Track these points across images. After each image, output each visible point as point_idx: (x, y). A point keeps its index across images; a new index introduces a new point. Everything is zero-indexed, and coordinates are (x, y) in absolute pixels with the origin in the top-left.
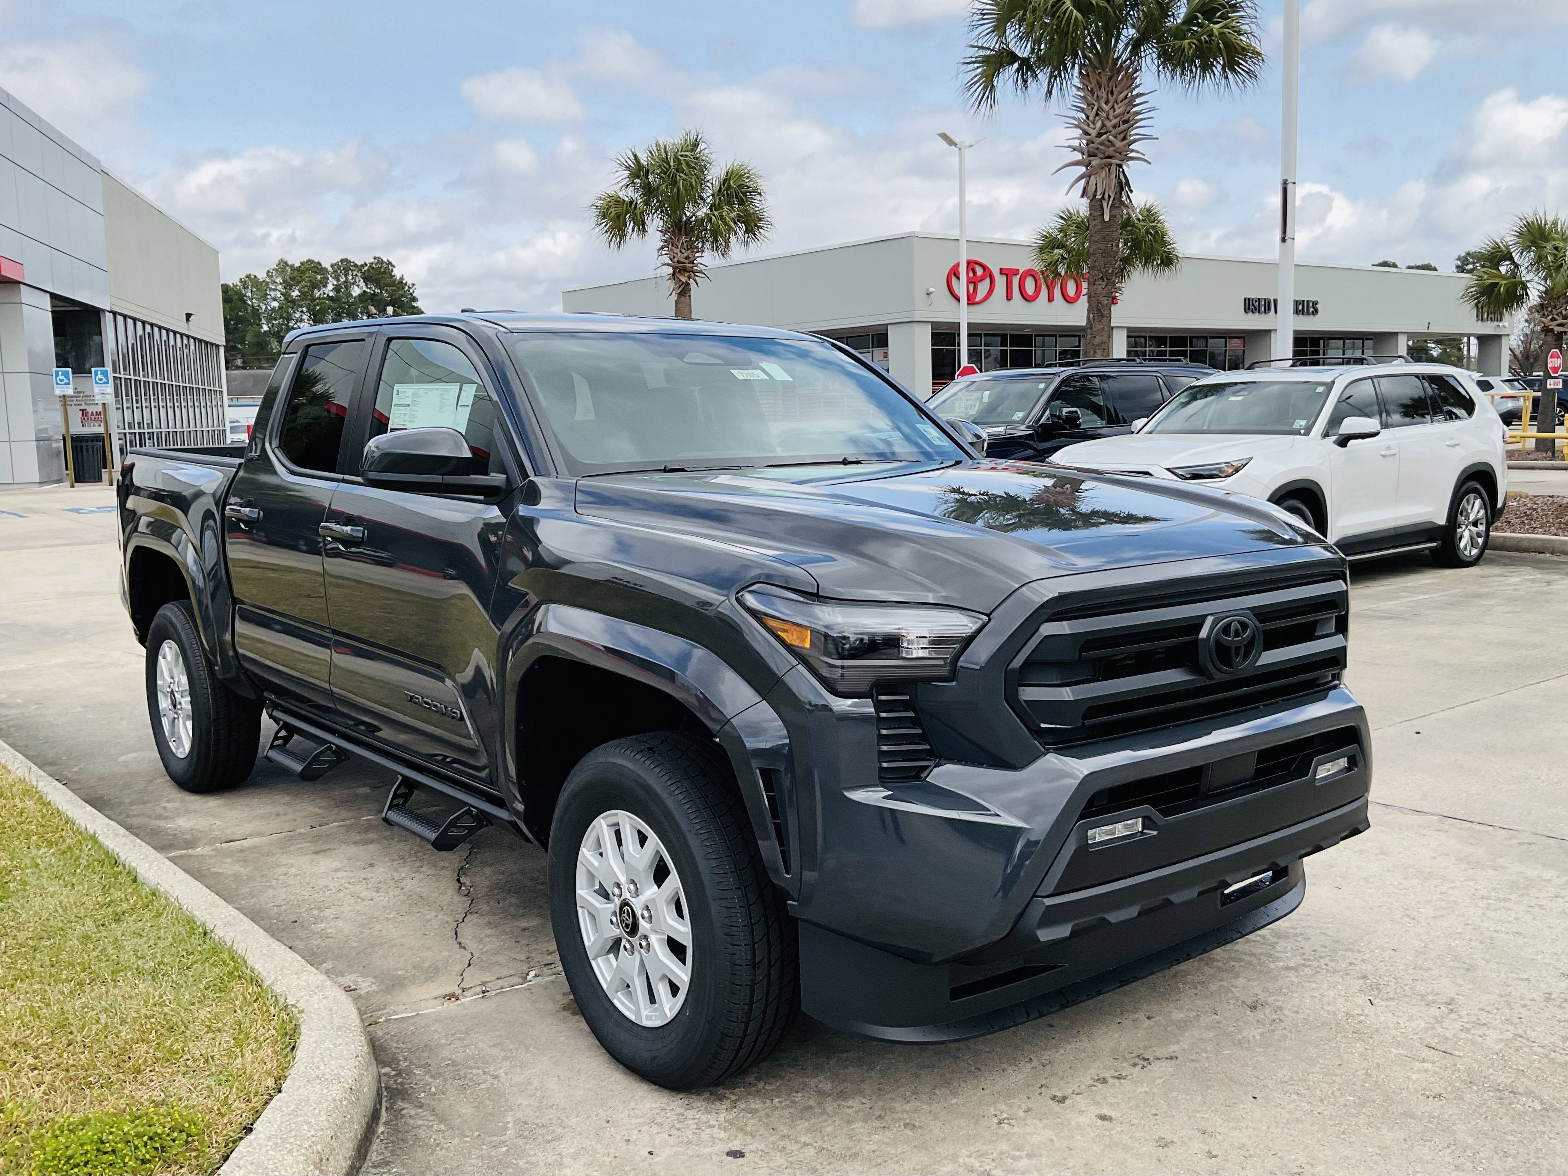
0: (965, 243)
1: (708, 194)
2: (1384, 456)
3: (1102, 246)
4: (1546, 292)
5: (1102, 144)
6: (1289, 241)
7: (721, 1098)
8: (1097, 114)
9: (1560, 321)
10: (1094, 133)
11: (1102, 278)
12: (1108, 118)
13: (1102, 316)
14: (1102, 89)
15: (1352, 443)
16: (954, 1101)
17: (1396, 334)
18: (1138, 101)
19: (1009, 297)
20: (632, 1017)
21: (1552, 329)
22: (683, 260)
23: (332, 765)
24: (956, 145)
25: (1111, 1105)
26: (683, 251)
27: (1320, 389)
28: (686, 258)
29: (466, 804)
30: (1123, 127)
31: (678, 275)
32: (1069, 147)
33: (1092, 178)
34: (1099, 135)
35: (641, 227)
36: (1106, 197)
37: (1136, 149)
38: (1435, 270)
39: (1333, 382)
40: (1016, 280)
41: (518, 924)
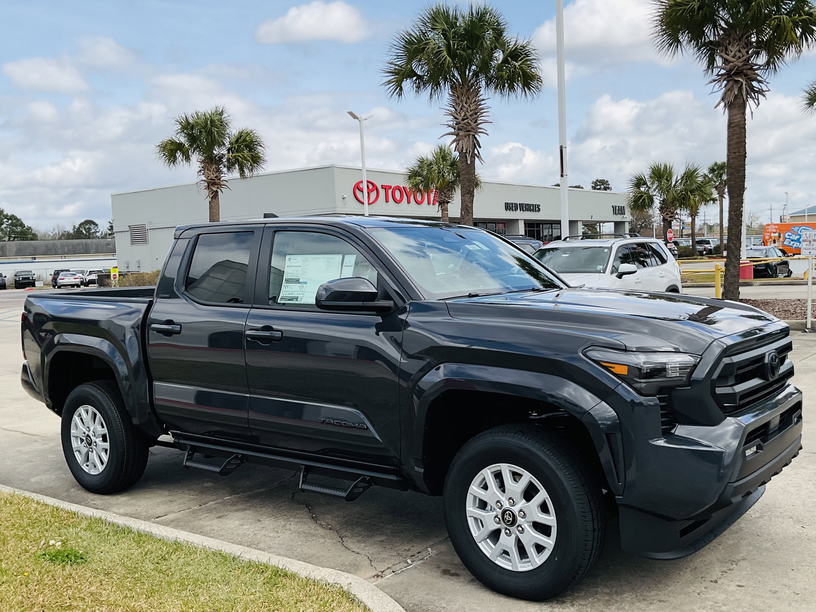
0: (365, 171)
1: (227, 142)
2: (636, 283)
3: (467, 176)
4: (663, 201)
5: (465, 124)
6: (565, 176)
7: (563, 602)
8: (461, 109)
9: (670, 215)
10: (460, 118)
11: (468, 193)
12: (467, 111)
13: (469, 213)
14: (464, 96)
15: (624, 276)
16: (670, 589)
17: (577, 221)
18: (482, 102)
19: (387, 201)
20: (510, 568)
21: (667, 219)
22: (214, 178)
23: (238, 465)
24: (357, 118)
25: (739, 581)
26: (214, 173)
27: (606, 250)
28: (216, 177)
29: (361, 475)
30: (475, 116)
31: (211, 187)
32: (447, 125)
33: (460, 142)
34: (463, 120)
35: (188, 158)
36: (468, 151)
37: (482, 127)
38: (582, 188)
39: (612, 247)
40: (390, 192)
41: (374, 539)
